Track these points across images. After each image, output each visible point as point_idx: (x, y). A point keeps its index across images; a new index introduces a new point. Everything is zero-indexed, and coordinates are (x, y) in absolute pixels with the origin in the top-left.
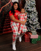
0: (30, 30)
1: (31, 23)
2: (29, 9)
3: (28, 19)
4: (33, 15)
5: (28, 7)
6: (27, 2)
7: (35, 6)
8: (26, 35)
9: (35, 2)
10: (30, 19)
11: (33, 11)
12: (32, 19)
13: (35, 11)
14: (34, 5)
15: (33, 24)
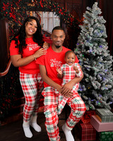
0: (94, 108)
1: (96, 87)
2: (91, 48)
3: (87, 75)
4: (101, 65)
5: (87, 44)
8: (85, 122)
9: (105, 29)
10: (93, 76)
11: (102, 56)
12: (99, 76)
13: (106, 55)
14: (103, 37)
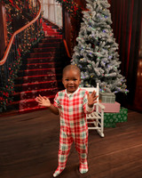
1: (99, 74)
4: (104, 51)
5: (90, 29)
6: (88, 15)
7: (109, 26)
9: (110, 14)
11: (105, 41)
12: (102, 62)
13: (110, 40)
14: (107, 22)
15: (107, 75)
